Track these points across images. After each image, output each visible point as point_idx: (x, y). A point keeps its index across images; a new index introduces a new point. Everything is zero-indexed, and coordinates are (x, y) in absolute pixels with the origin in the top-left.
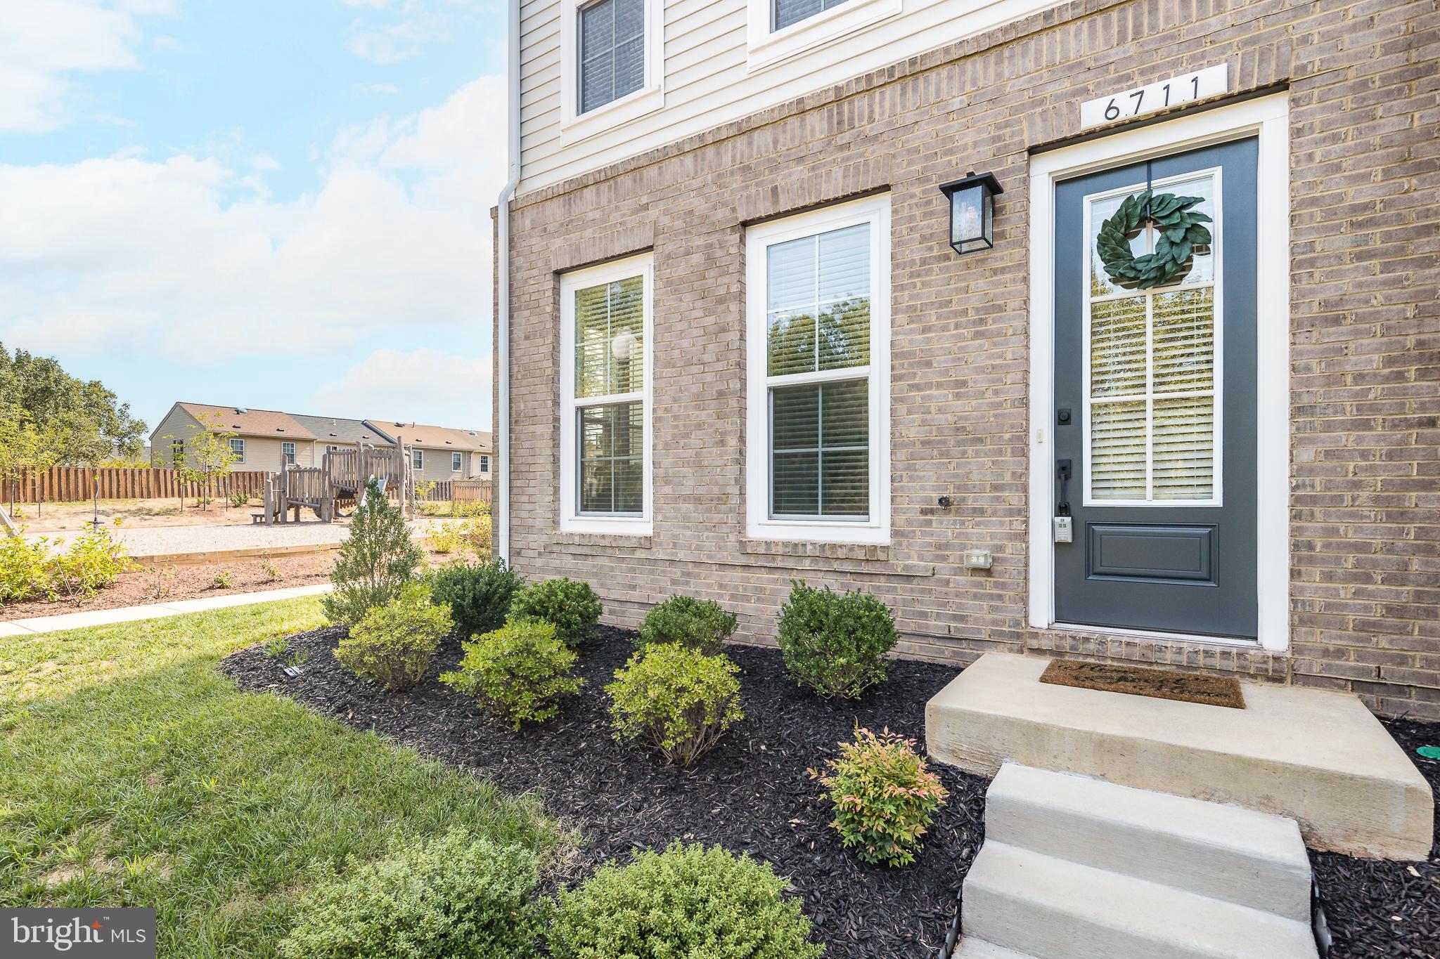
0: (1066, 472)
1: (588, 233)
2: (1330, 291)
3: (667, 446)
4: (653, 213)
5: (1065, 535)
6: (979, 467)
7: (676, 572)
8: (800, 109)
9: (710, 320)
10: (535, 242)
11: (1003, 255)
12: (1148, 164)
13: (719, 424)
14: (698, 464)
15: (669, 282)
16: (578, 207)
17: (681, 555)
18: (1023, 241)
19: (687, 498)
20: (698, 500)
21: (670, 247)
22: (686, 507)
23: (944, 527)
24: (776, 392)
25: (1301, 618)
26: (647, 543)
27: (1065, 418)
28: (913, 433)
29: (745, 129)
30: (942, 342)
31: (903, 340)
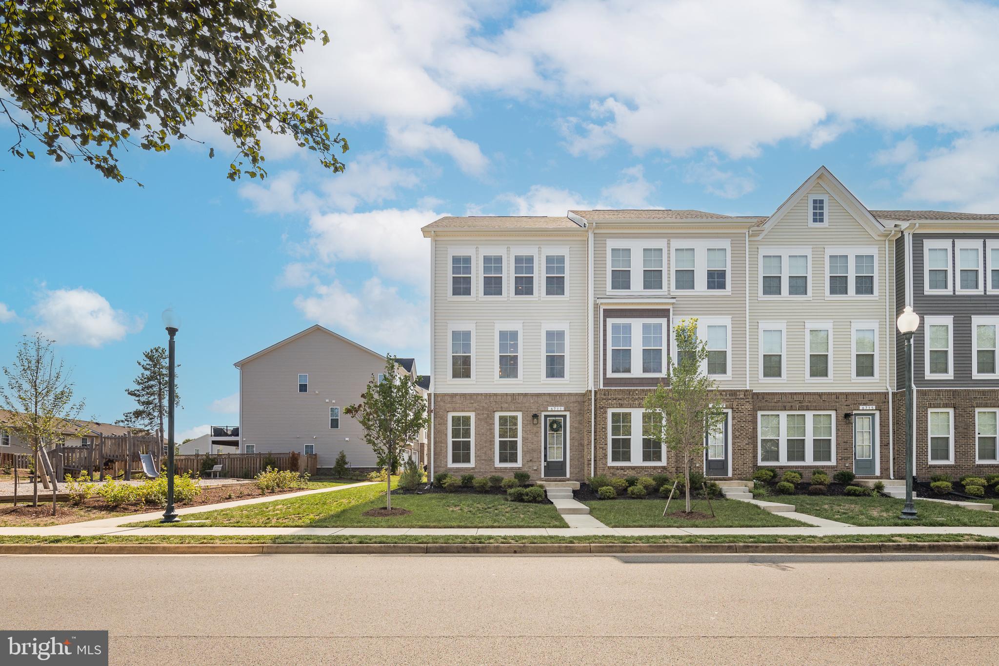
0: (545, 456)
1: (458, 405)
2: (573, 436)
3: (478, 450)
4: (475, 405)
5: (546, 465)
6: (535, 455)
7: (481, 474)
8: (507, 394)
9: (488, 427)
10: (442, 404)
11: (538, 425)
12: (555, 416)
13: (490, 446)
14: (485, 453)
15: (479, 419)
16: (454, 400)
17: (482, 470)
18: (541, 424)
19: (483, 460)
20: (485, 460)
21: (479, 412)
22: (483, 461)
23: (530, 464)
24: (500, 441)
25: (571, 473)
26: (473, 469)
27: (545, 448)
28: (526, 450)
29: (496, 395)
30: (530, 436)
31: (524, 435)
